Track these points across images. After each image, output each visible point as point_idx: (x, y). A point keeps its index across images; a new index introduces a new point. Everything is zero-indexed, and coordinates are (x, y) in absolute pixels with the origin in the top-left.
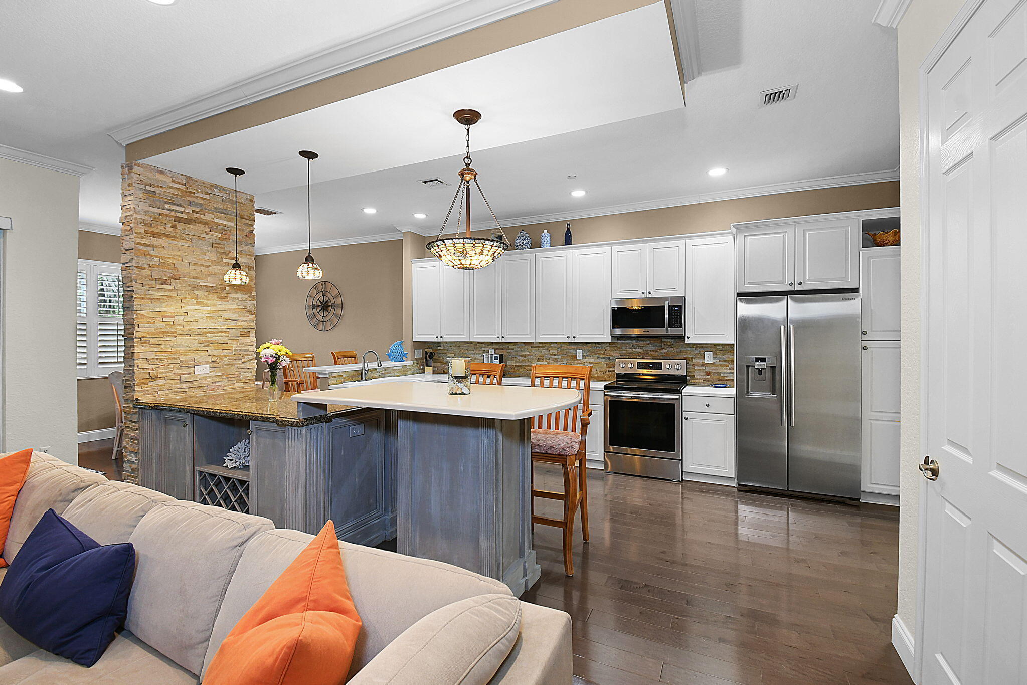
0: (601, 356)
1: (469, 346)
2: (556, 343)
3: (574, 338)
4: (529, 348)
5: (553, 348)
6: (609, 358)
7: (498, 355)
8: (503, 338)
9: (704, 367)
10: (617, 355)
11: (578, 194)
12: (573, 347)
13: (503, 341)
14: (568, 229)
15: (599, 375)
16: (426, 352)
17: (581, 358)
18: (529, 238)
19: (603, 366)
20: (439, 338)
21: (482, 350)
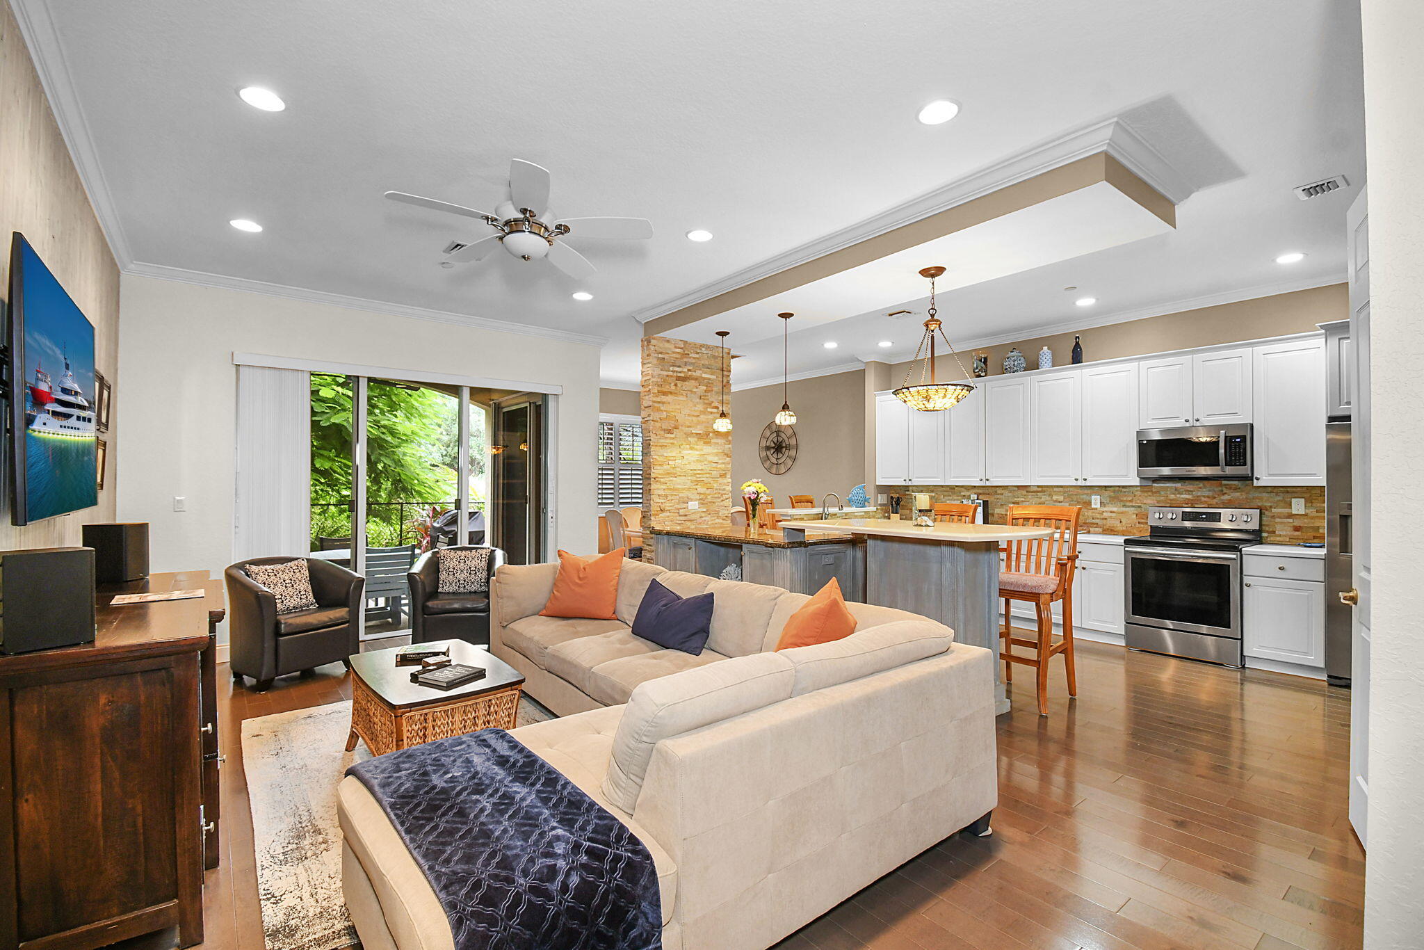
0: (1128, 504)
1: (945, 491)
2: (1061, 487)
3: (1085, 480)
4: (1024, 492)
5: (1058, 493)
6: (1140, 507)
7: (981, 501)
8: (988, 480)
9: (1291, 520)
10: (1152, 502)
11: (1086, 302)
12: (1086, 491)
13: (988, 484)
14: (1077, 343)
15: (1124, 528)
16: (892, 497)
17: (1098, 506)
18: (1022, 358)
19: (1130, 516)
20: (908, 480)
21: (961, 496)
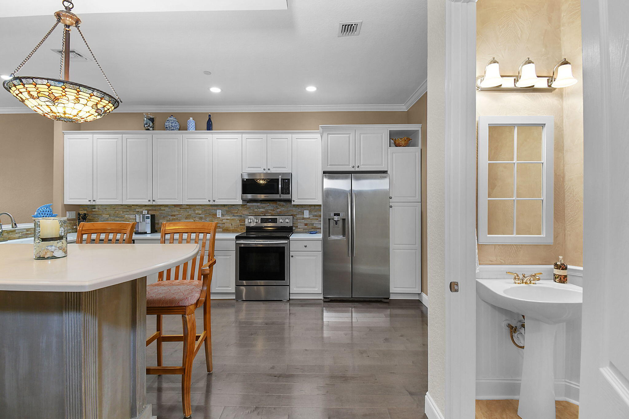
0: (235, 214)
1: (124, 208)
2: (201, 205)
3: (214, 201)
4: (178, 209)
5: (198, 209)
6: (241, 216)
7: (150, 215)
8: (154, 201)
9: (303, 221)
10: (247, 213)
11: (215, 90)
12: (214, 208)
13: (154, 203)
14: (210, 119)
15: (233, 228)
16: (79, 214)
17: (220, 216)
18: (177, 122)
19: (236, 221)
20: (92, 201)
21: (136, 212)
